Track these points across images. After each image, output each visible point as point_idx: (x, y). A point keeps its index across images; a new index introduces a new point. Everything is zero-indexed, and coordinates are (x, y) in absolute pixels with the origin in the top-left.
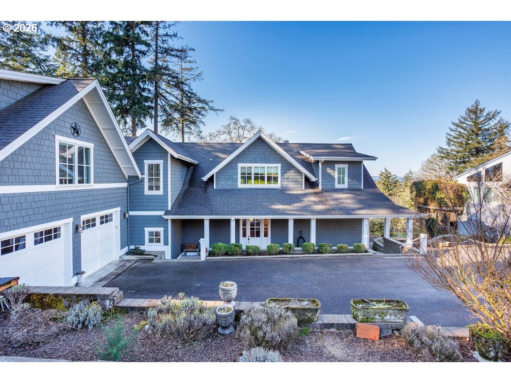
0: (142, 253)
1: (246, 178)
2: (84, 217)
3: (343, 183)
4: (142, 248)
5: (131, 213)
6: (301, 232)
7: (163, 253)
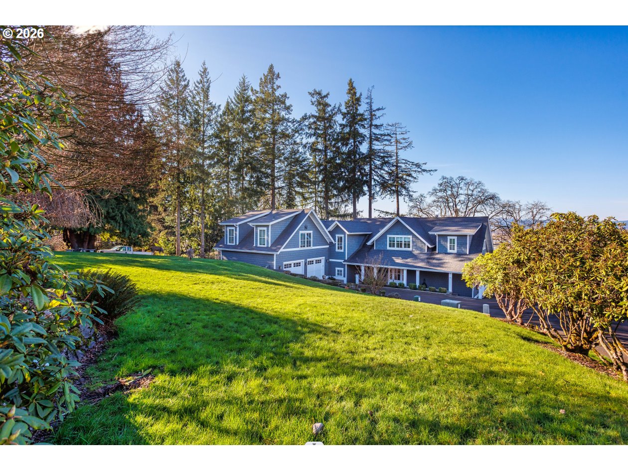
0: (334, 279)
1: (392, 245)
2: (308, 260)
3: (454, 249)
4: (334, 277)
5: (330, 260)
6: (424, 280)
7: (343, 281)
